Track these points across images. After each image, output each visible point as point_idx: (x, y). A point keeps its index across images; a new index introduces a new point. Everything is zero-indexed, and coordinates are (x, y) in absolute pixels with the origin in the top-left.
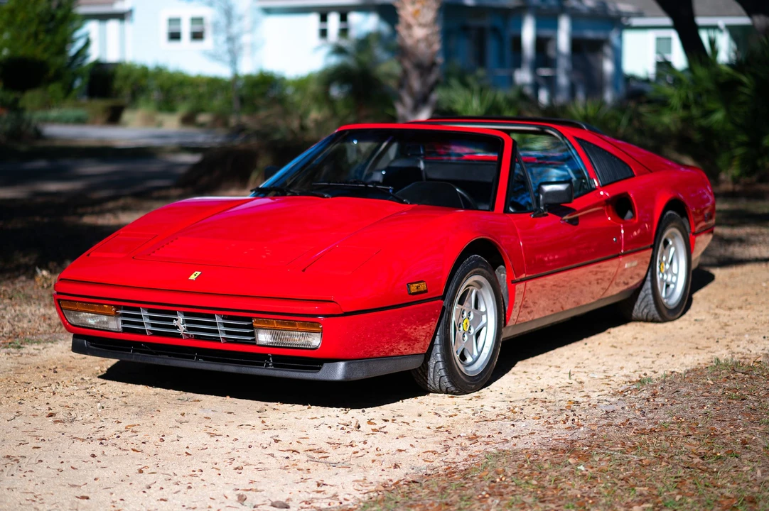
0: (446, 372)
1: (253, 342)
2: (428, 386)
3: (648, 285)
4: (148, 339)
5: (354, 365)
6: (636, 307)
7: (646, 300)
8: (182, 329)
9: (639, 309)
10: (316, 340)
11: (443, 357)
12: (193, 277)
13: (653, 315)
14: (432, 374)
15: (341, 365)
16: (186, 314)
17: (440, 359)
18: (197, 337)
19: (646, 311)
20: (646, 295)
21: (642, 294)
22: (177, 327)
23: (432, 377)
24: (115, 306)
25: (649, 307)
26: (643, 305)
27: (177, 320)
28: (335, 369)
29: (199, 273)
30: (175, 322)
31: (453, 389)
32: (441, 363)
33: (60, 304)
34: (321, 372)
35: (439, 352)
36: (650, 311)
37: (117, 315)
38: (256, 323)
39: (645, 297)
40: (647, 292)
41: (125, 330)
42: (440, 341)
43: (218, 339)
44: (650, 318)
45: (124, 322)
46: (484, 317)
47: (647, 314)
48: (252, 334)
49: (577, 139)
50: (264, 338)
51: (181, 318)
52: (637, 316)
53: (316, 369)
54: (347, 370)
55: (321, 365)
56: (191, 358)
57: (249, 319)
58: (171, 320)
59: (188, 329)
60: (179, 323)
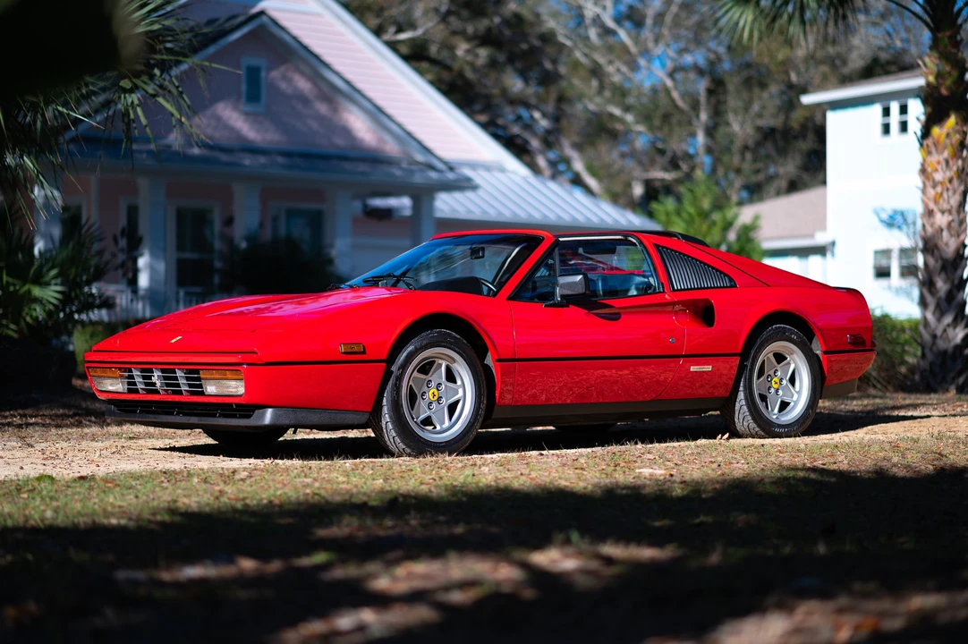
0: (395, 431)
1: (202, 393)
4: (141, 397)
5: (281, 412)
7: (742, 411)
8: (159, 385)
11: (390, 417)
12: (173, 341)
13: (754, 428)
14: (386, 435)
15: (269, 411)
16: (163, 371)
19: (745, 424)
22: (154, 384)
23: (388, 438)
24: (120, 369)
26: (741, 417)
27: (154, 377)
28: (263, 415)
29: (180, 337)
30: (153, 379)
31: (408, 450)
33: (90, 372)
34: (253, 419)
36: (749, 423)
37: (121, 377)
38: (202, 374)
39: (740, 409)
41: (129, 391)
43: (182, 392)
45: (129, 384)
46: (461, 391)
48: (201, 386)
49: (657, 246)
50: (211, 389)
51: (156, 374)
53: (249, 417)
54: (274, 416)
55: (254, 412)
56: (172, 414)
57: (197, 372)
58: (150, 378)
59: (166, 385)
60: (156, 377)
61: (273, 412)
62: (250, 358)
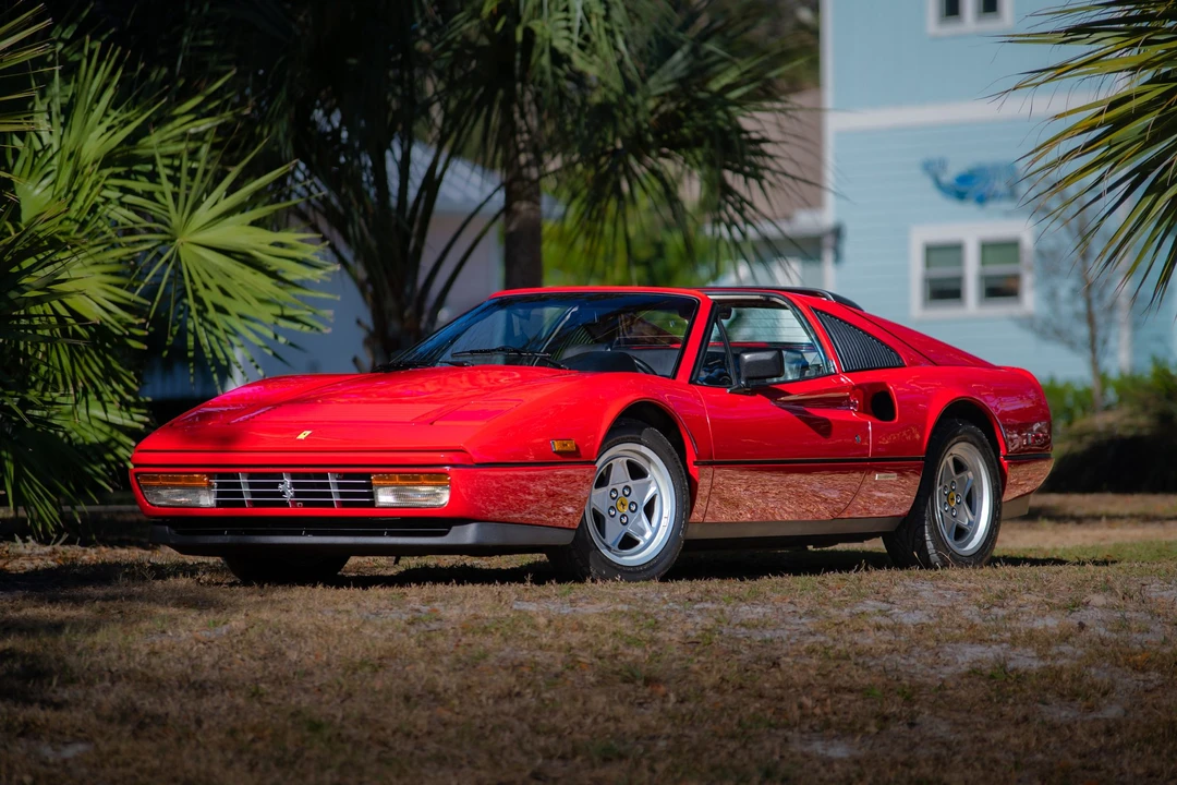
1: (372, 504)
4: (248, 511)
5: (487, 528)
8: (289, 494)
10: (442, 497)
12: (301, 436)
15: (472, 528)
16: (293, 476)
18: (306, 504)
22: (281, 494)
24: (208, 475)
27: (282, 483)
28: (465, 533)
29: (308, 433)
30: (280, 487)
33: (137, 480)
34: (450, 537)
37: (211, 487)
38: (376, 479)
41: (219, 504)
43: (331, 504)
45: (219, 494)
48: (371, 495)
49: (815, 310)
50: (385, 498)
51: (288, 481)
53: (444, 534)
55: (450, 528)
56: (299, 534)
57: (367, 476)
58: (275, 485)
59: (297, 495)
60: (286, 486)
61: (478, 527)
62: (458, 458)
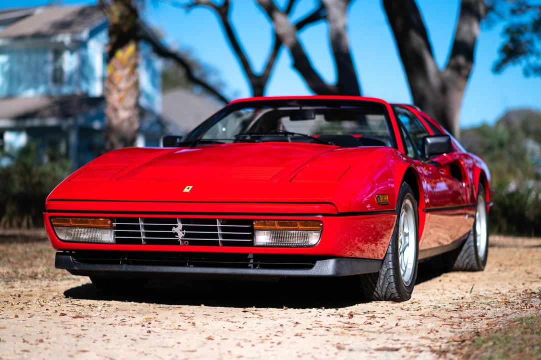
1: (251, 244)
2: (375, 293)
3: (472, 238)
4: (144, 247)
5: (342, 263)
6: (459, 258)
7: (468, 251)
8: (181, 235)
9: (462, 259)
10: (314, 239)
12: (186, 190)
13: (473, 264)
14: (381, 281)
17: (391, 267)
18: (191, 243)
19: (467, 261)
20: (469, 247)
21: (466, 246)
22: (176, 234)
23: (381, 284)
24: (111, 219)
25: (470, 257)
26: (466, 255)
27: (176, 226)
28: (327, 266)
29: (191, 187)
30: (174, 229)
32: (391, 270)
33: (51, 222)
34: (314, 269)
35: (391, 260)
36: (470, 261)
37: (112, 228)
38: (258, 224)
39: (468, 249)
40: (470, 244)
41: (118, 241)
42: (392, 250)
43: (217, 243)
44: (469, 267)
45: (116, 234)
47: (468, 263)
48: (252, 237)
50: (263, 238)
51: (180, 225)
52: (458, 266)
53: (311, 267)
54: (337, 267)
55: (315, 263)
56: (184, 265)
57: (250, 222)
58: (170, 228)
59: (187, 235)
60: (179, 230)
61: (337, 262)
62: (327, 209)
